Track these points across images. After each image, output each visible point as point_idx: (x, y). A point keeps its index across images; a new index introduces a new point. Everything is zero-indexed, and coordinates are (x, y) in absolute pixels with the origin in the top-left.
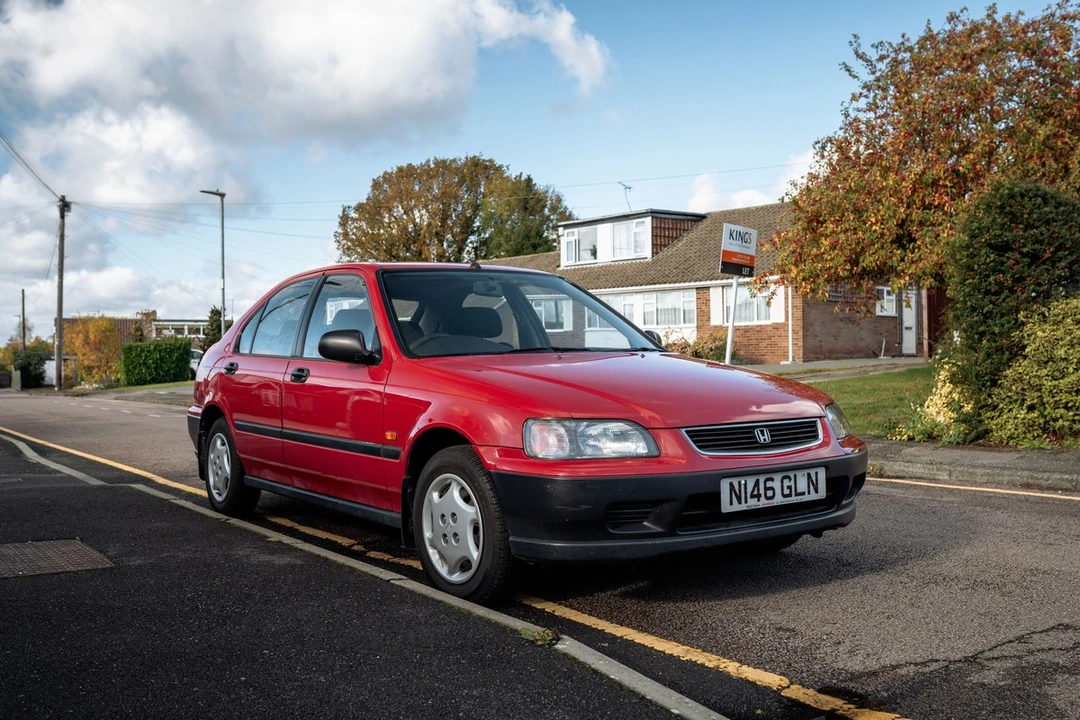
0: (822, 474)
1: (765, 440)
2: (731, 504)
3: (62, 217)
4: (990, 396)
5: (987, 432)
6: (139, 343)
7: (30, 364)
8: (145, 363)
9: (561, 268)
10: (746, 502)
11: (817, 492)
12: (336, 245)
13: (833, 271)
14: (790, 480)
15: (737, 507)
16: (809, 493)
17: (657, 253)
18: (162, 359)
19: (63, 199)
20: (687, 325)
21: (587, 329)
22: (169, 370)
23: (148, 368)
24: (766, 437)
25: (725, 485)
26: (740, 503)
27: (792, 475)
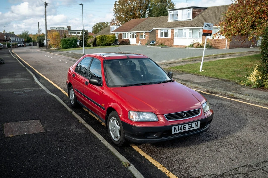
0: (199, 123)
1: (185, 116)
2: (175, 131)
3: (46, 7)
4: (266, 76)
5: (264, 85)
6: (65, 39)
7: (41, 41)
8: (66, 44)
9: (168, 21)
10: (178, 131)
11: (197, 127)
12: (113, 11)
13: (233, 34)
14: (190, 124)
15: (176, 132)
16: (195, 127)
17: (193, 18)
18: (70, 42)
19: (46, 3)
20: (200, 38)
21: (174, 37)
22: (72, 45)
23: (67, 45)
24: (185, 115)
25: (173, 128)
26: (177, 131)
27: (191, 124)
